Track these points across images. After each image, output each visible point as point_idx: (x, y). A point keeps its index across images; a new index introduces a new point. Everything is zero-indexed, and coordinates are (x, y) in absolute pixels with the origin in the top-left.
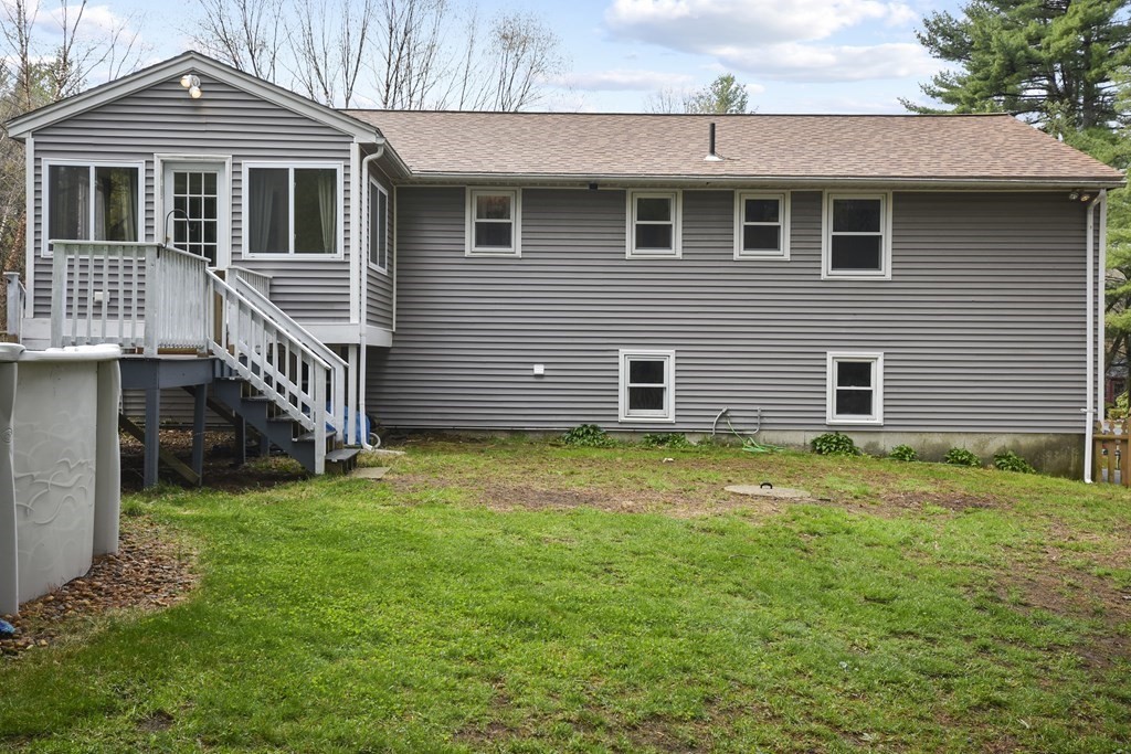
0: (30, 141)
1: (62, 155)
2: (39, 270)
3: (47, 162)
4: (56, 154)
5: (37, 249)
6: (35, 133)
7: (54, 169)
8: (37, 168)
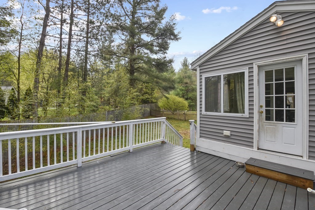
0: (198, 69)
1: (209, 72)
2: (202, 119)
3: (205, 76)
4: (208, 73)
5: (201, 111)
6: (200, 66)
7: (207, 79)
8: (201, 79)
